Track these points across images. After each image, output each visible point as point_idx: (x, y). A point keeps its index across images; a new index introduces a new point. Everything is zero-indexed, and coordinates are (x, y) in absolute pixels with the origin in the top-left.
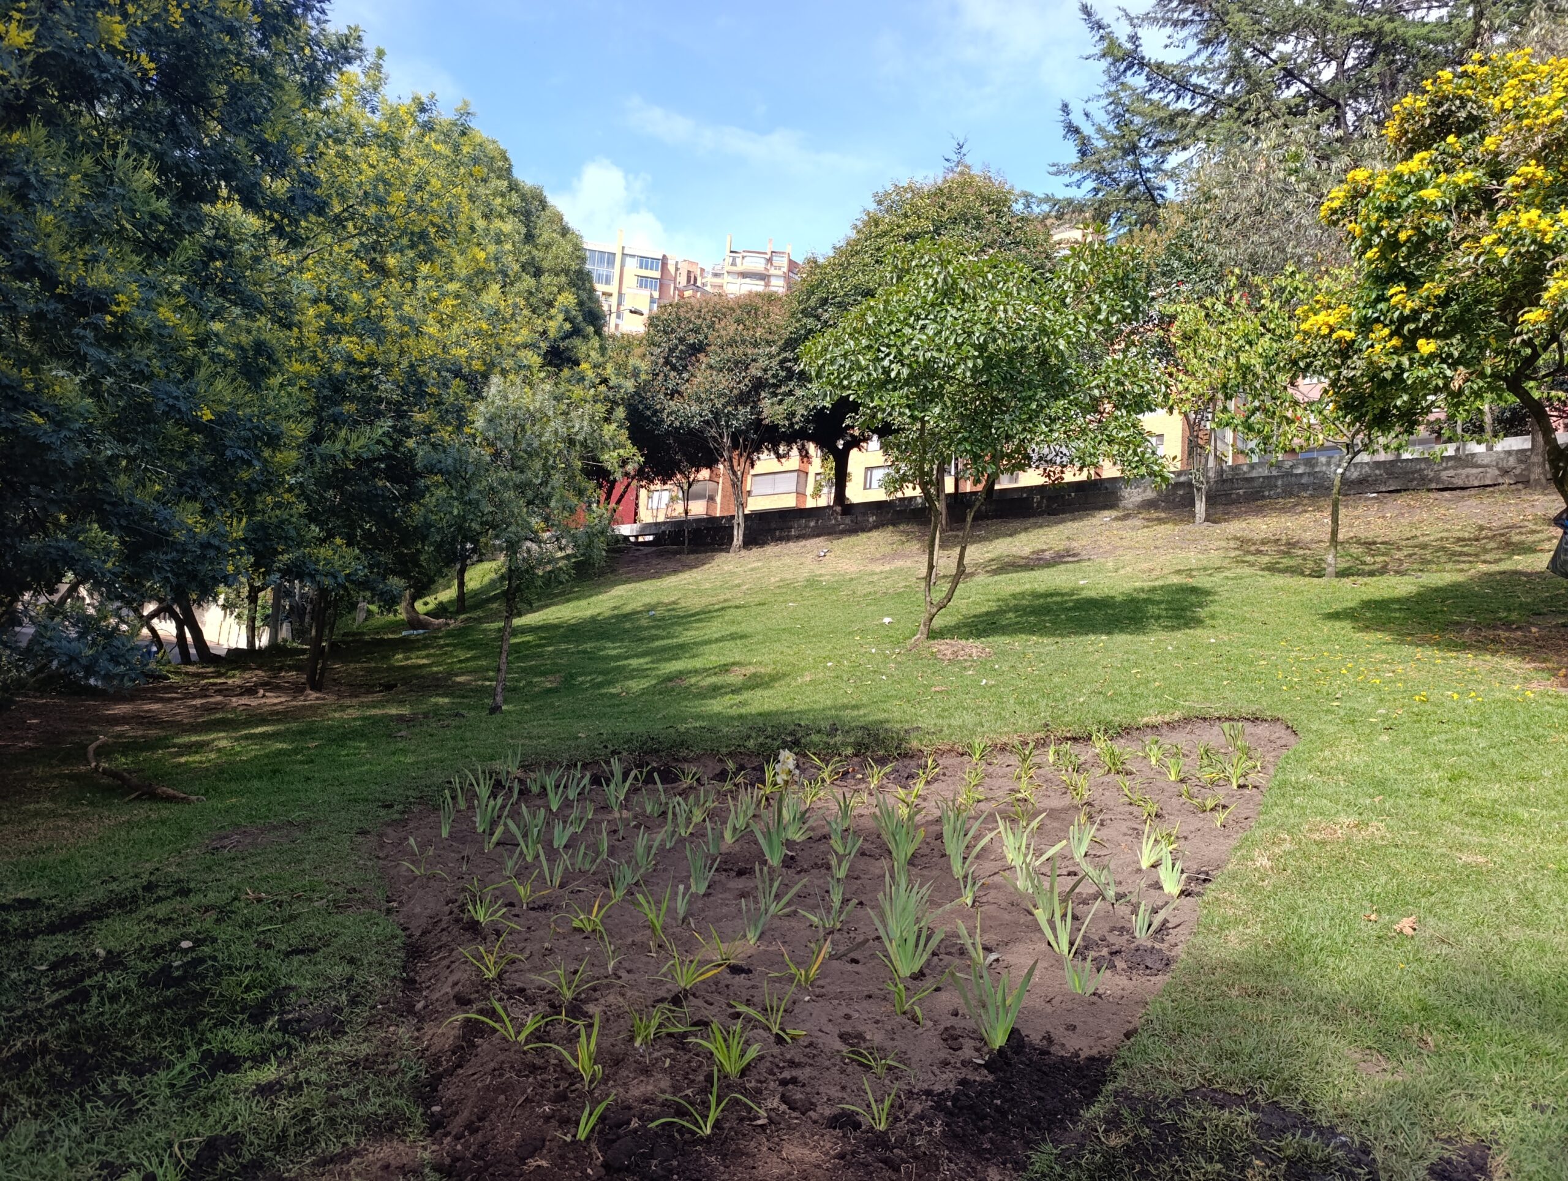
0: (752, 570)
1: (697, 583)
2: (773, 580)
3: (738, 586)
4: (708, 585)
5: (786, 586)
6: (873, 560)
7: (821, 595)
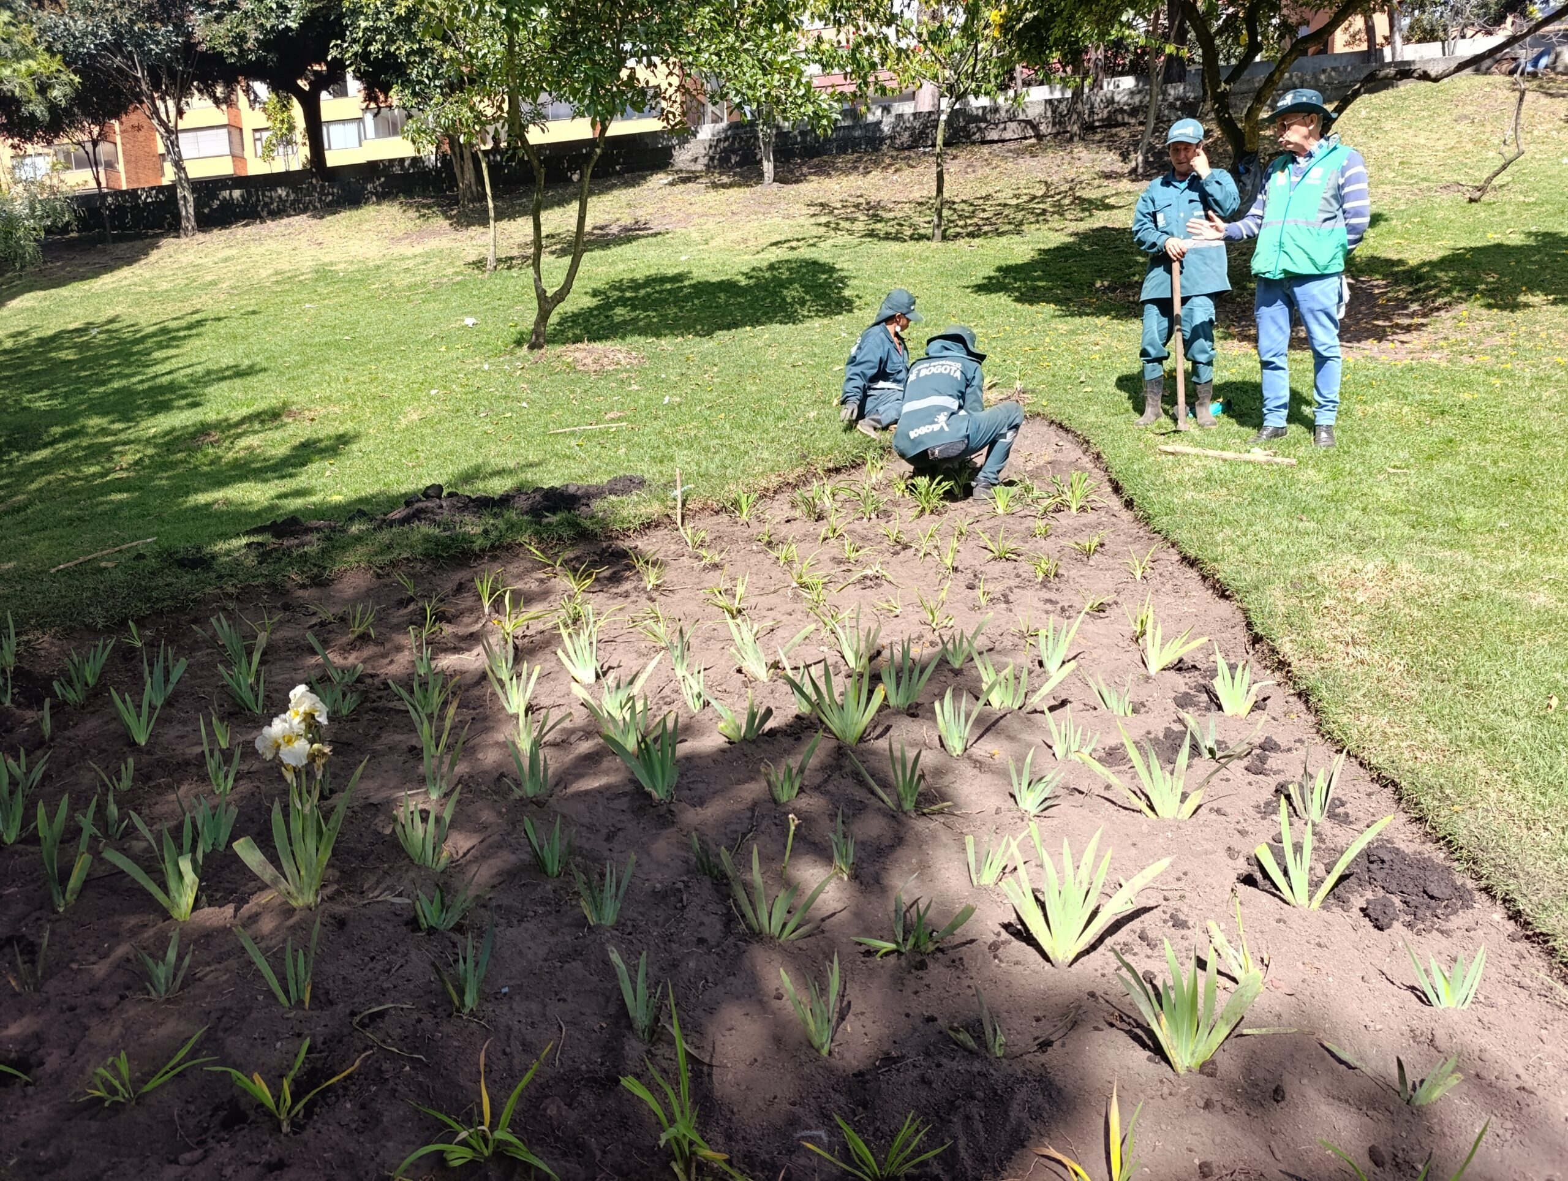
0: (226, 260)
1: (147, 282)
2: (264, 273)
3: (213, 283)
4: (165, 286)
5: (288, 281)
6: (395, 240)
7: (346, 291)
